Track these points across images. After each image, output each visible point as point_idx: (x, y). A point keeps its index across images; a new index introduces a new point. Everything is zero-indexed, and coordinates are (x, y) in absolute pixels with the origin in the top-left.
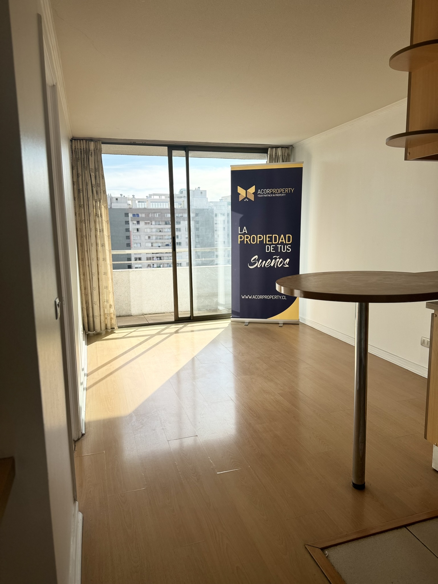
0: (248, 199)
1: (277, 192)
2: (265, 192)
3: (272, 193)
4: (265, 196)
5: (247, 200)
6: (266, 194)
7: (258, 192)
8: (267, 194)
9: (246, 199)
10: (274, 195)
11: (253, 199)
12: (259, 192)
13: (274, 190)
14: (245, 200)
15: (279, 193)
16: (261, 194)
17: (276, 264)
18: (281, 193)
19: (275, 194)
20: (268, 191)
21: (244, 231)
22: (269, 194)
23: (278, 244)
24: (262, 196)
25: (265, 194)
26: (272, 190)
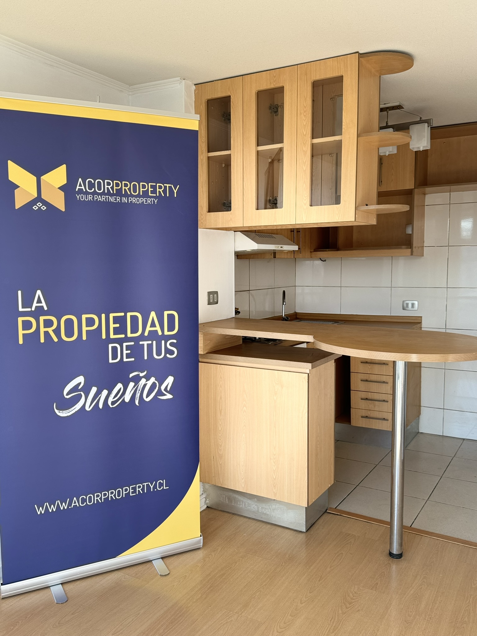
0: (45, 203)
1: (135, 192)
2: (99, 189)
3: (119, 193)
4: (100, 199)
5: (44, 208)
6: (101, 194)
7: (78, 187)
8: (103, 193)
9: (39, 204)
10: (124, 200)
11: (61, 206)
12: (80, 185)
13: (126, 186)
14: (35, 208)
15: (139, 196)
16: (87, 193)
17: (138, 395)
18: (145, 194)
19: (126, 195)
20: (108, 185)
21: (35, 304)
22: (112, 195)
23: (142, 337)
24: (90, 197)
25: (99, 194)
26: (117, 185)
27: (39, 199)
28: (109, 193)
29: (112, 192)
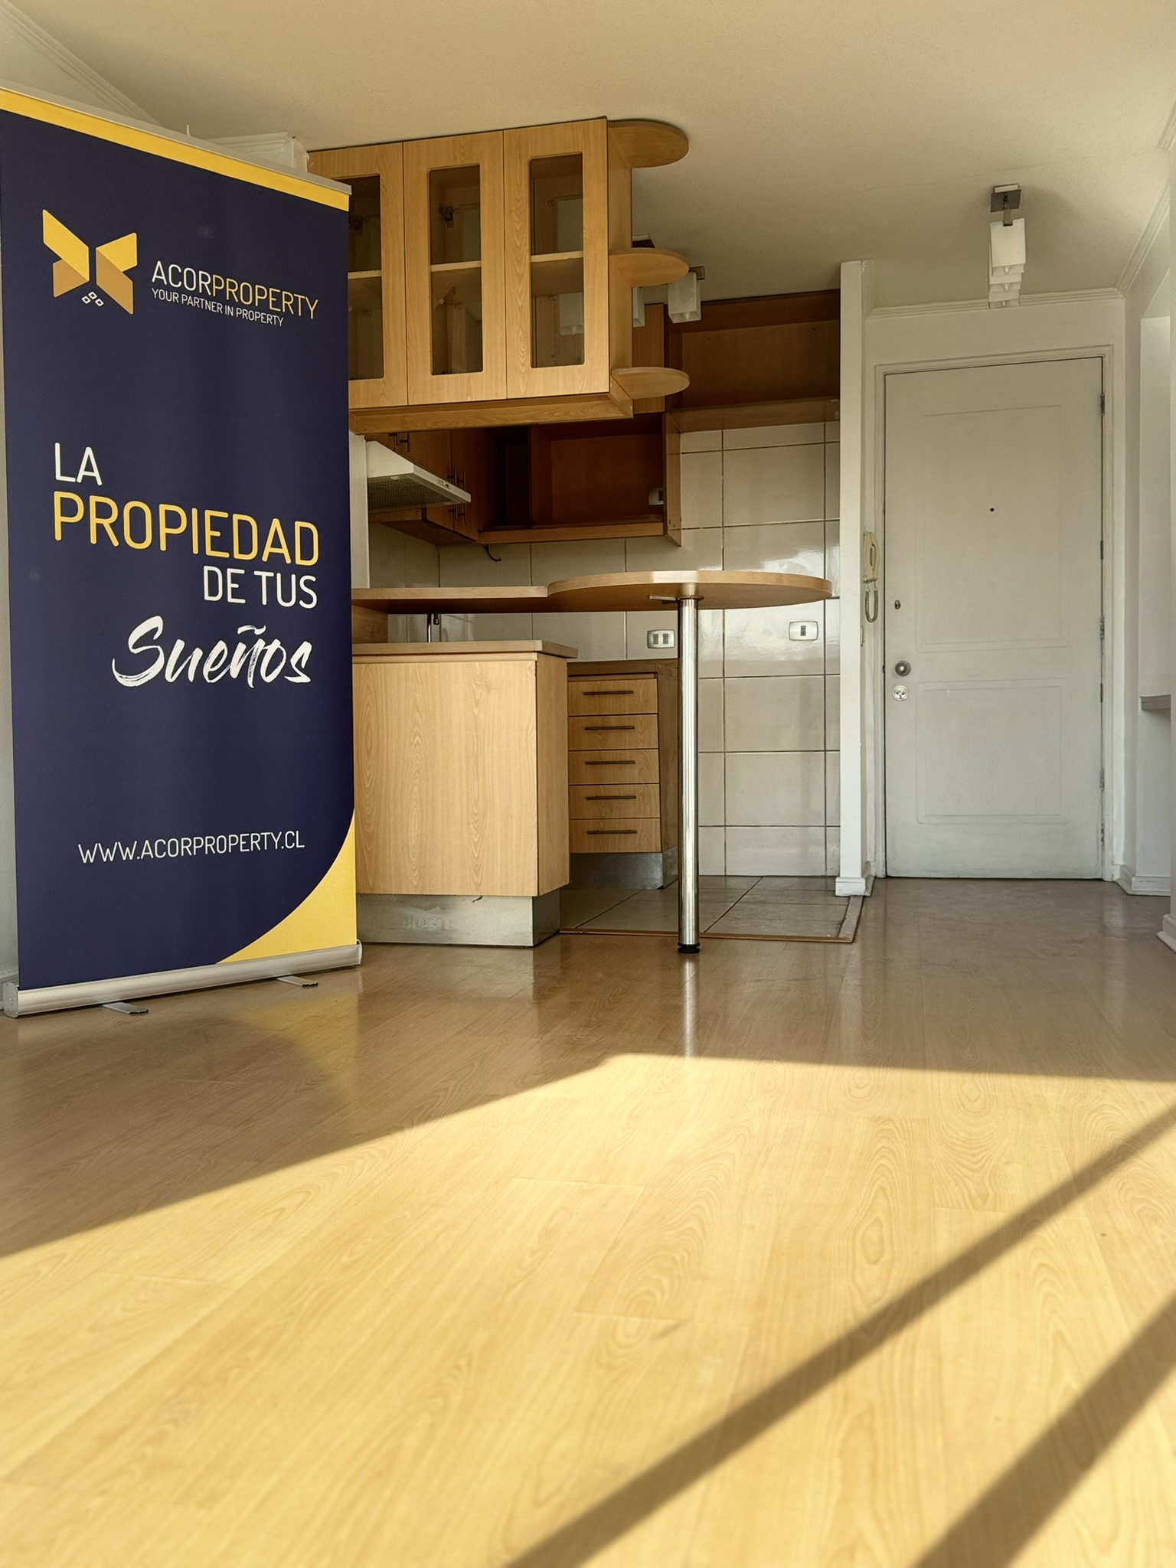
0: (102, 294)
1: (247, 299)
2: (190, 284)
3: (220, 297)
4: (190, 302)
5: (100, 303)
6: (191, 294)
7: (155, 276)
8: (195, 294)
9: (93, 295)
10: (229, 310)
11: (127, 303)
12: (159, 272)
13: (233, 288)
14: (86, 300)
15: (251, 307)
16: (169, 289)
17: (252, 669)
18: (263, 306)
19: (232, 303)
20: (203, 281)
21: (82, 473)
22: (210, 298)
23: (257, 563)
24: (175, 297)
25: (189, 293)
26: (218, 283)
27: (91, 285)
28: (204, 295)
29: (210, 294)
